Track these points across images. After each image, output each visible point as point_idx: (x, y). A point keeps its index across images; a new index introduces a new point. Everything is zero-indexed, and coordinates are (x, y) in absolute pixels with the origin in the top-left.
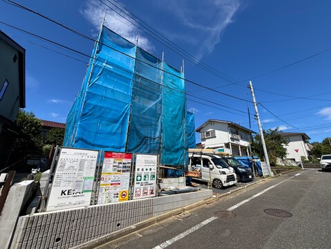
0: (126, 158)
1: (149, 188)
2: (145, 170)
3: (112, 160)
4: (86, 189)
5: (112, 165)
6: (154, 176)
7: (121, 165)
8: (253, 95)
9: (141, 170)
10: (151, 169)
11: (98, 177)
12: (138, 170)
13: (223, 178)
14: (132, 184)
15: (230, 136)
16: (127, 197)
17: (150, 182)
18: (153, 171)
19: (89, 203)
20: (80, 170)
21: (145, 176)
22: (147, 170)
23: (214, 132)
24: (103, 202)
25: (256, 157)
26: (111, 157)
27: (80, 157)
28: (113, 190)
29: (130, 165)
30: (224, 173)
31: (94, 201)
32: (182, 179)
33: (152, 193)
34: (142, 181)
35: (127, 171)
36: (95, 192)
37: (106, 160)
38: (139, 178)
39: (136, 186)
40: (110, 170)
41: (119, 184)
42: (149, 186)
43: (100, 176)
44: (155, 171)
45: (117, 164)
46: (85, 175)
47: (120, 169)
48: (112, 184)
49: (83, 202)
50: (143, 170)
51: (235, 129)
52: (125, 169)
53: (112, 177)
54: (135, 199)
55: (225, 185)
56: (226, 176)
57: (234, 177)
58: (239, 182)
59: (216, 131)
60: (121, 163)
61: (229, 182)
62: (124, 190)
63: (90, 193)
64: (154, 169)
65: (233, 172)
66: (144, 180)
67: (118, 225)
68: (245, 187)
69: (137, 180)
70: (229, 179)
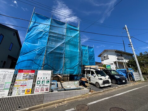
0: (31, 72)
1: (45, 87)
2: (43, 79)
3: (22, 74)
4: (6, 88)
5: (22, 76)
6: (49, 81)
7: (28, 76)
8: (128, 33)
9: (40, 79)
10: (46, 78)
11: (14, 81)
12: (38, 78)
13: (101, 82)
14: (34, 86)
15: (117, 57)
16: (30, 92)
17: (46, 84)
18: (48, 79)
19: (7, 95)
20: (3, 79)
21: (43, 82)
22: (44, 78)
23: (107, 56)
24: (15, 94)
25: (131, 69)
26: (22, 72)
27: (4, 73)
28: (21, 89)
29: (34, 76)
31: (10, 93)
32: (77, 82)
33: (47, 90)
35: (32, 79)
36: (11, 89)
37: (19, 74)
38: (39, 82)
39: (36, 86)
40: (21, 78)
41: (26, 85)
42: (45, 86)
43: (14, 82)
45: (25, 76)
46: (6, 81)
47: (27, 78)
48: (21, 86)
49: (4, 94)
50: (41, 78)
51: (119, 54)
52: (30, 78)
53: (22, 82)
54: (35, 93)
56: (103, 80)
57: (109, 81)
58: (116, 84)
59: (109, 55)
60: (28, 75)
61: (104, 84)
62: (29, 88)
63: (9, 90)
64: (49, 78)
65: (109, 78)
66: (42, 83)
67: (20, 107)
68: (117, 88)
69: (37, 83)
70: (104, 83)
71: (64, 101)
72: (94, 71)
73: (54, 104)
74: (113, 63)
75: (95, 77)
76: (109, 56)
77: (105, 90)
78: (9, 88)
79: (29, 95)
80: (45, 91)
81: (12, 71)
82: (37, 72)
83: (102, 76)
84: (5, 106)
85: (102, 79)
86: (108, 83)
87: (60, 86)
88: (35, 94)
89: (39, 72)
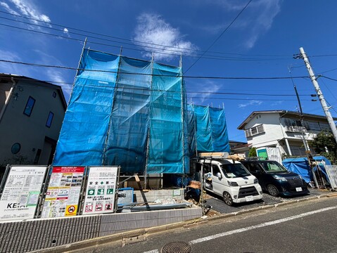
0: (77, 171)
1: (104, 203)
2: (99, 184)
3: (60, 174)
4: (30, 203)
5: (60, 179)
7: (71, 179)
9: (94, 184)
10: (107, 183)
11: (44, 190)
12: (91, 183)
14: (82, 198)
15: (285, 129)
16: (75, 212)
17: (106, 196)
18: (110, 184)
19: (33, 216)
20: (26, 185)
21: (99, 190)
22: (102, 183)
23: (261, 127)
24: (47, 215)
26: (59, 171)
27: (27, 174)
28: (59, 205)
29: (81, 178)
31: (38, 213)
32: (179, 192)
33: (108, 208)
34: (96, 195)
35: (77, 184)
36: (40, 205)
37: (53, 175)
38: (91, 192)
39: (87, 200)
40: (58, 184)
41: (67, 198)
42: (105, 201)
43: (46, 191)
44: (115, 184)
45: (66, 178)
46: (30, 190)
47: (68, 183)
48: (58, 199)
49: (27, 215)
50: (97, 183)
52: (75, 183)
53: (59, 192)
54: (85, 214)
55: (237, 201)
56: (239, 187)
57: (255, 190)
59: (264, 125)
60: (71, 177)
61: (244, 196)
62: (72, 204)
63: (35, 207)
64: (113, 182)
65: (255, 183)
66: (98, 194)
67: (54, 242)
69: (89, 194)
70: (243, 193)
71: (144, 233)
72: (219, 164)
73: (121, 237)
74: (276, 142)
75: (220, 179)
76: (266, 127)
77: (243, 210)
78: (36, 203)
79: (72, 217)
80: (104, 211)
81: (43, 169)
82: (88, 169)
83: (238, 176)
84: (29, 238)
85: (237, 185)
86: (254, 195)
87: (140, 199)
88: (84, 216)
89: (92, 170)
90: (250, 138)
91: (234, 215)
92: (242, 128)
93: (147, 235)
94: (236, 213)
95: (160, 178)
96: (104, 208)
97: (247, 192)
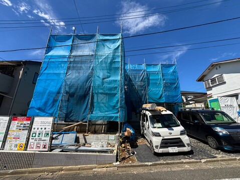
0: (27, 120)
1: (42, 143)
2: (40, 129)
3: (16, 122)
5: (16, 126)
6: (48, 134)
7: (22, 126)
9: (36, 129)
10: (45, 129)
11: (7, 131)
12: (34, 129)
13: (156, 141)
16: (23, 148)
17: (43, 138)
18: (47, 130)
21: (39, 134)
22: (42, 129)
24: (7, 149)
26: (16, 120)
28: (14, 142)
29: (29, 125)
30: (158, 135)
31: (3, 146)
32: (114, 137)
33: (44, 148)
34: (37, 137)
35: (26, 129)
37: (13, 122)
38: (34, 135)
39: (31, 140)
40: (14, 129)
41: (19, 138)
42: (42, 142)
44: (50, 130)
45: (19, 125)
47: (21, 128)
48: (14, 138)
50: (38, 129)
52: (24, 128)
53: (15, 134)
55: (160, 151)
56: (161, 138)
57: (181, 141)
58: (217, 149)
60: (22, 124)
61: (167, 147)
62: (22, 143)
63: (2, 142)
64: (49, 128)
65: (181, 134)
66: (38, 136)
67: (5, 167)
68: (203, 161)
69: (32, 136)
70: (166, 143)
71: (61, 170)
72: (149, 114)
73: (43, 171)
75: (148, 128)
78: (2, 140)
79: (20, 152)
80: (41, 149)
81: (7, 118)
82: (33, 119)
85: (160, 136)
86: (178, 146)
87: (82, 141)
88: (29, 152)
89: (36, 119)
90: (210, 88)
91: (147, 166)
92: (201, 79)
93: (63, 172)
94: (150, 164)
95: (102, 125)
96: (41, 147)
97: (171, 143)
